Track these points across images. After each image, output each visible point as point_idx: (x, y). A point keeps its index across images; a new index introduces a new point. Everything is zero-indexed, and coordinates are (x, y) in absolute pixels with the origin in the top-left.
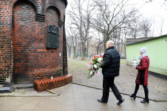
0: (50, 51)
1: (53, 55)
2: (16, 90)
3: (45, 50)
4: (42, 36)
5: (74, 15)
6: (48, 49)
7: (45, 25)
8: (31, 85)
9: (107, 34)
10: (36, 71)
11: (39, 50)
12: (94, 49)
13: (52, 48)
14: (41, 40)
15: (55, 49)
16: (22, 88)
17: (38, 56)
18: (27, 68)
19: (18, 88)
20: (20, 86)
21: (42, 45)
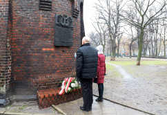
0: (60, 51)
1: (64, 56)
2: (15, 103)
3: (53, 49)
4: (48, 30)
5: (101, 8)
6: (56, 47)
7: (52, 14)
8: (34, 97)
9: (141, 28)
10: (41, 78)
11: (44, 49)
12: (126, 47)
13: (63, 47)
14: (46, 36)
15: (68, 47)
16: (22, 100)
17: (42, 58)
18: (28, 74)
19: (18, 101)
20: (19, 97)
21: (49, 42)
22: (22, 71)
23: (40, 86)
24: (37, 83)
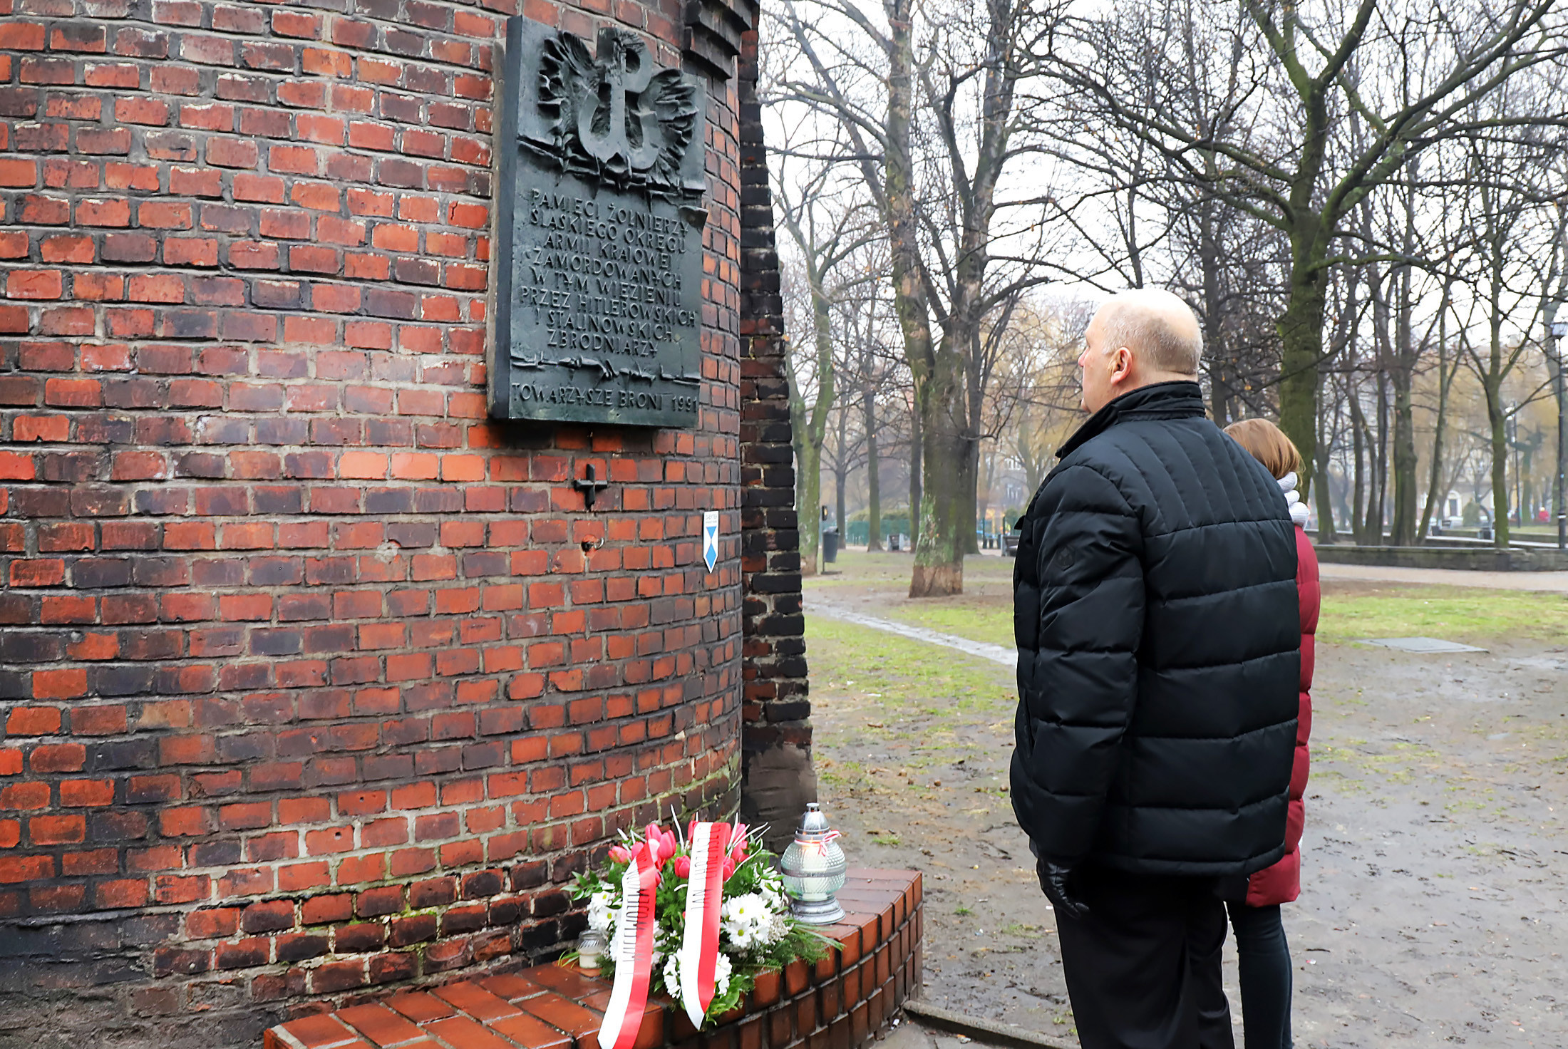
22: (53, 767)
23: (294, 952)
24: (263, 925)
